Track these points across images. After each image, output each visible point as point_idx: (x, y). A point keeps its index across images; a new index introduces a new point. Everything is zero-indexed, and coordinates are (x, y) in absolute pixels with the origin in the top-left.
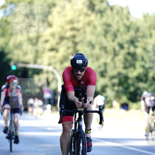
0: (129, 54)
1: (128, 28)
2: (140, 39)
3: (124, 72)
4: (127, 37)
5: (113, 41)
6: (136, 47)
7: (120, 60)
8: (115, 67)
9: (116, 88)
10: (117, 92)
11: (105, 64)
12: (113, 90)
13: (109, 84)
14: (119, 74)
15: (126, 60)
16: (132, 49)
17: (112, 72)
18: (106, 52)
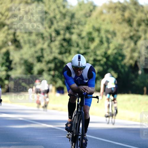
0: (64, 40)
1: (64, 15)
2: (75, 26)
3: (60, 57)
4: (63, 24)
5: (50, 27)
6: (71, 33)
7: (56, 46)
8: (51, 52)
9: (52, 73)
10: (53, 76)
11: (42, 50)
12: (49, 74)
13: (45, 68)
14: (55, 58)
15: (62, 45)
16: (67, 36)
17: (48, 57)
18: (43, 38)
